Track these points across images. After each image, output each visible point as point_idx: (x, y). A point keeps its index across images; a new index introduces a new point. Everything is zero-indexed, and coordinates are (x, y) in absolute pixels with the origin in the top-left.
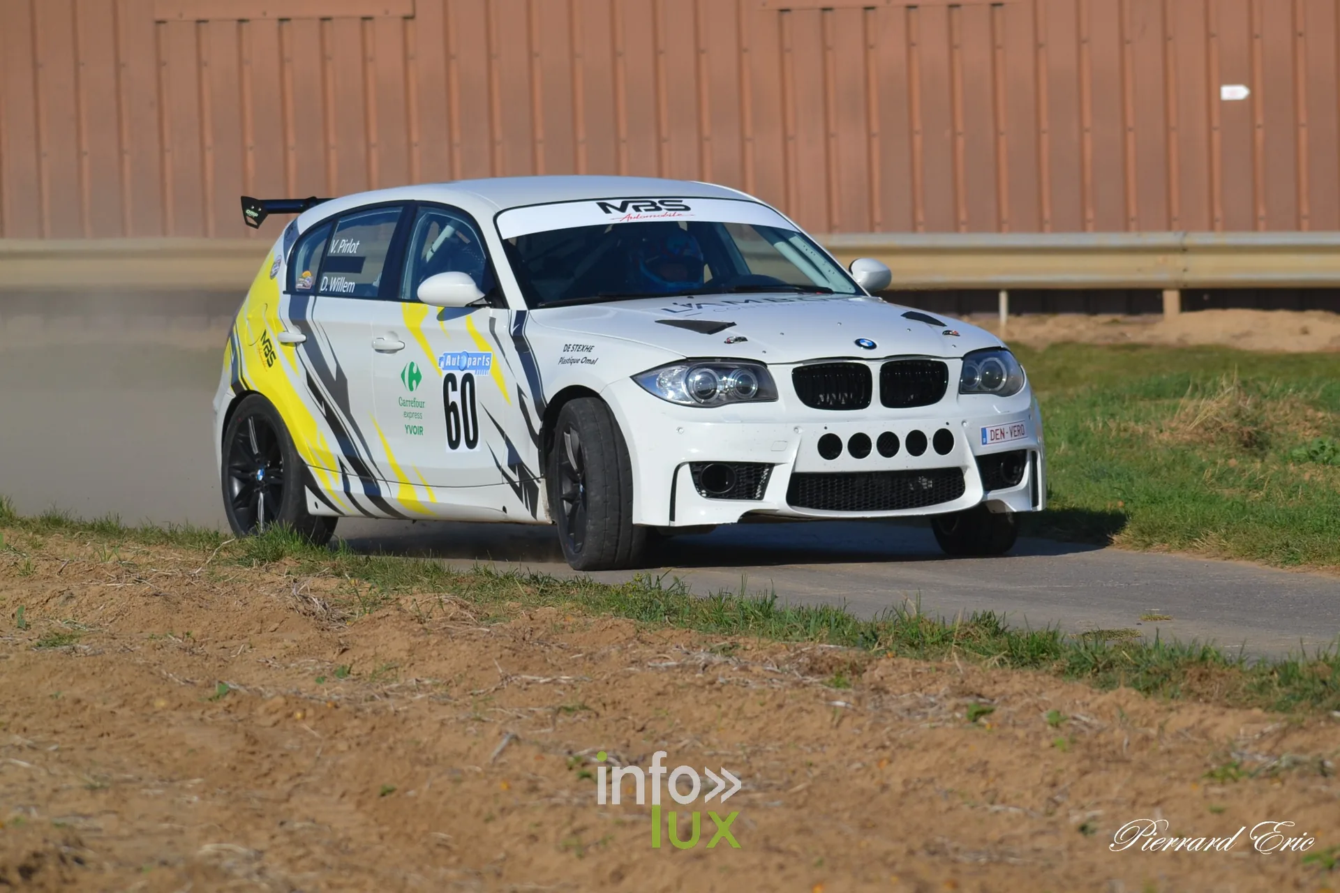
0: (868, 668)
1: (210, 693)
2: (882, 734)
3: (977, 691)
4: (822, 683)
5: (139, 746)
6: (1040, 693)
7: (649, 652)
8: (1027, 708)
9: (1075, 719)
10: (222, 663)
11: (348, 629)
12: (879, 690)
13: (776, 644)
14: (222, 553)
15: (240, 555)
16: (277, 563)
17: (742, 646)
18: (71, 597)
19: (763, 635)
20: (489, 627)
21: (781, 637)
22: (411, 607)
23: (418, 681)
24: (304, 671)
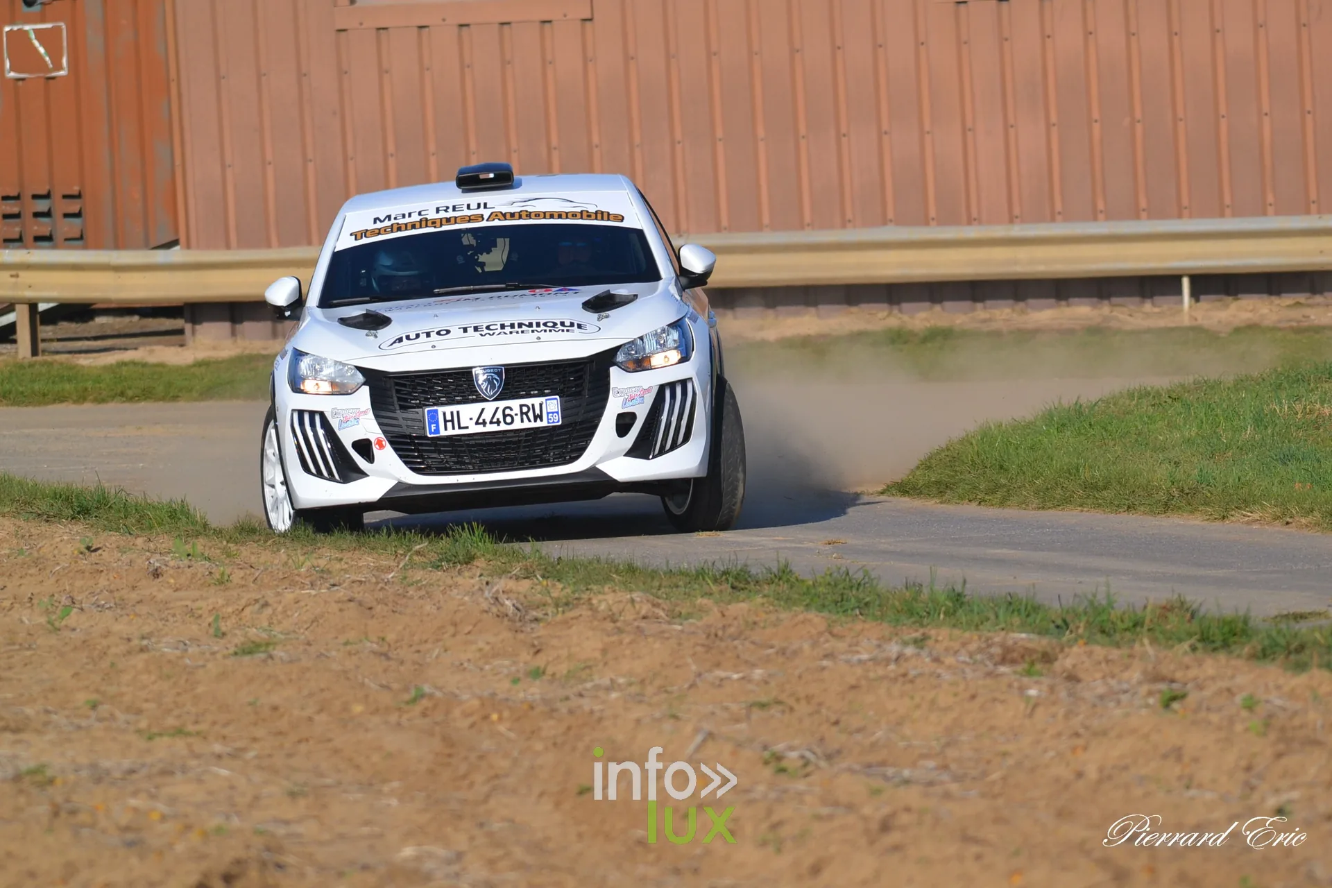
0: (1060, 656)
1: (407, 697)
2: (1076, 722)
3: (1170, 676)
4: (1015, 672)
5: (336, 751)
6: (1233, 677)
7: (841, 646)
8: (1219, 693)
9: (1267, 702)
10: (417, 667)
11: (541, 630)
12: (1072, 678)
13: (967, 634)
14: (415, 558)
15: (433, 559)
16: (469, 566)
17: (933, 638)
18: (266, 605)
19: (954, 626)
20: (681, 624)
21: (973, 628)
22: (603, 607)
23: (612, 680)
24: (499, 673)
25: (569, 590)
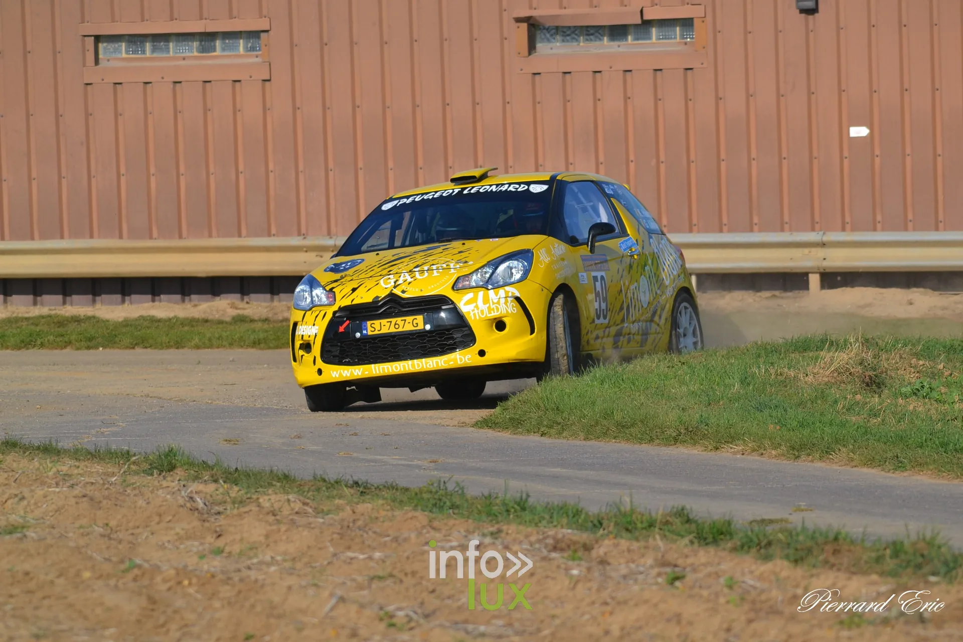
0: (596, 547)
1: (122, 567)
2: (605, 594)
3: (674, 562)
4: (563, 557)
5: (70, 606)
6: (719, 564)
7: (438, 536)
8: (709, 575)
9: (743, 582)
10: (131, 545)
11: (222, 521)
12: (603, 562)
13: (529, 529)
14: (132, 466)
15: (145, 468)
16: (171, 473)
17: (505, 531)
18: (23, 498)
19: (520, 523)
20: (323, 518)
21: (533, 525)
22: (267, 504)
23: (272, 558)
24: (190, 551)
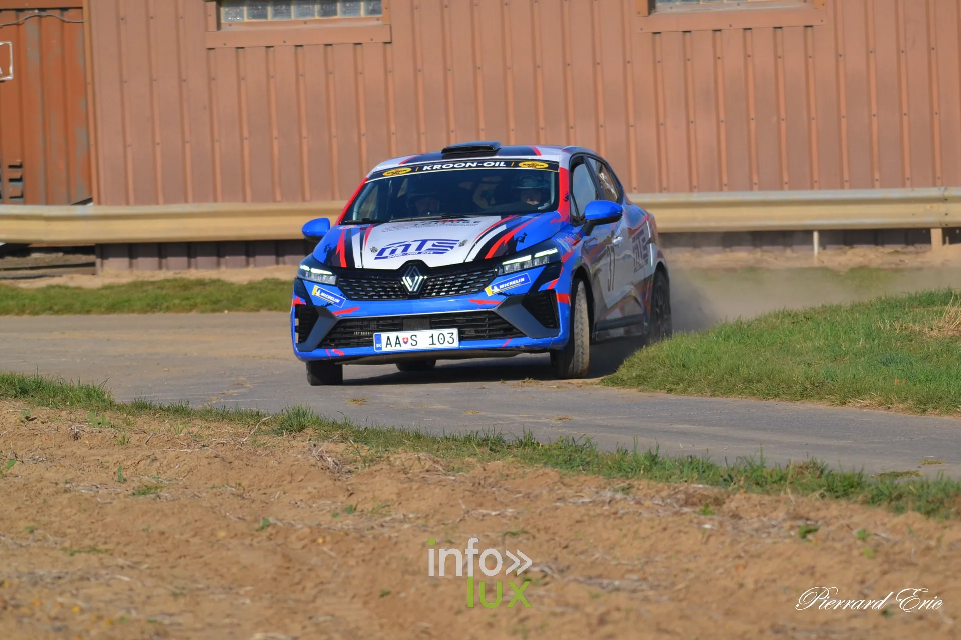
0: (727, 501)
1: (256, 526)
2: (738, 548)
3: (806, 516)
4: (694, 512)
5: (206, 564)
6: (851, 517)
7: (570, 492)
8: (841, 528)
9: (876, 535)
10: (264, 505)
11: (353, 479)
12: (736, 516)
13: (660, 485)
14: (262, 427)
15: (275, 429)
16: (301, 433)
17: (636, 487)
18: (155, 460)
19: (651, 479)
20: (454, 476)
21: (664, 480)
22: (398, 463)
23: (404, 515)
24: (322, 510)
25: (373, 451)
